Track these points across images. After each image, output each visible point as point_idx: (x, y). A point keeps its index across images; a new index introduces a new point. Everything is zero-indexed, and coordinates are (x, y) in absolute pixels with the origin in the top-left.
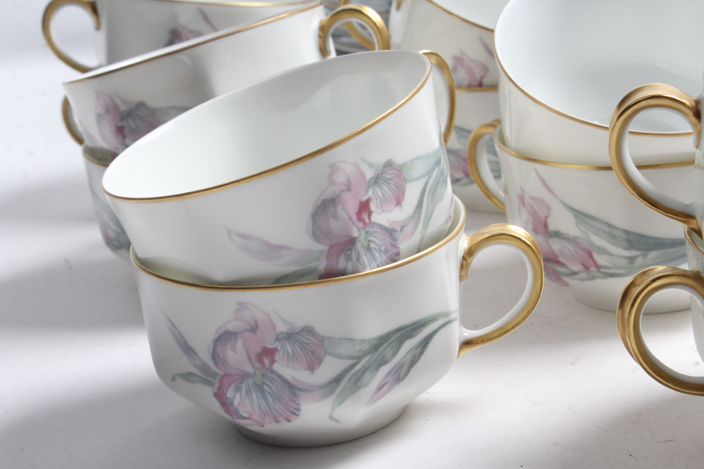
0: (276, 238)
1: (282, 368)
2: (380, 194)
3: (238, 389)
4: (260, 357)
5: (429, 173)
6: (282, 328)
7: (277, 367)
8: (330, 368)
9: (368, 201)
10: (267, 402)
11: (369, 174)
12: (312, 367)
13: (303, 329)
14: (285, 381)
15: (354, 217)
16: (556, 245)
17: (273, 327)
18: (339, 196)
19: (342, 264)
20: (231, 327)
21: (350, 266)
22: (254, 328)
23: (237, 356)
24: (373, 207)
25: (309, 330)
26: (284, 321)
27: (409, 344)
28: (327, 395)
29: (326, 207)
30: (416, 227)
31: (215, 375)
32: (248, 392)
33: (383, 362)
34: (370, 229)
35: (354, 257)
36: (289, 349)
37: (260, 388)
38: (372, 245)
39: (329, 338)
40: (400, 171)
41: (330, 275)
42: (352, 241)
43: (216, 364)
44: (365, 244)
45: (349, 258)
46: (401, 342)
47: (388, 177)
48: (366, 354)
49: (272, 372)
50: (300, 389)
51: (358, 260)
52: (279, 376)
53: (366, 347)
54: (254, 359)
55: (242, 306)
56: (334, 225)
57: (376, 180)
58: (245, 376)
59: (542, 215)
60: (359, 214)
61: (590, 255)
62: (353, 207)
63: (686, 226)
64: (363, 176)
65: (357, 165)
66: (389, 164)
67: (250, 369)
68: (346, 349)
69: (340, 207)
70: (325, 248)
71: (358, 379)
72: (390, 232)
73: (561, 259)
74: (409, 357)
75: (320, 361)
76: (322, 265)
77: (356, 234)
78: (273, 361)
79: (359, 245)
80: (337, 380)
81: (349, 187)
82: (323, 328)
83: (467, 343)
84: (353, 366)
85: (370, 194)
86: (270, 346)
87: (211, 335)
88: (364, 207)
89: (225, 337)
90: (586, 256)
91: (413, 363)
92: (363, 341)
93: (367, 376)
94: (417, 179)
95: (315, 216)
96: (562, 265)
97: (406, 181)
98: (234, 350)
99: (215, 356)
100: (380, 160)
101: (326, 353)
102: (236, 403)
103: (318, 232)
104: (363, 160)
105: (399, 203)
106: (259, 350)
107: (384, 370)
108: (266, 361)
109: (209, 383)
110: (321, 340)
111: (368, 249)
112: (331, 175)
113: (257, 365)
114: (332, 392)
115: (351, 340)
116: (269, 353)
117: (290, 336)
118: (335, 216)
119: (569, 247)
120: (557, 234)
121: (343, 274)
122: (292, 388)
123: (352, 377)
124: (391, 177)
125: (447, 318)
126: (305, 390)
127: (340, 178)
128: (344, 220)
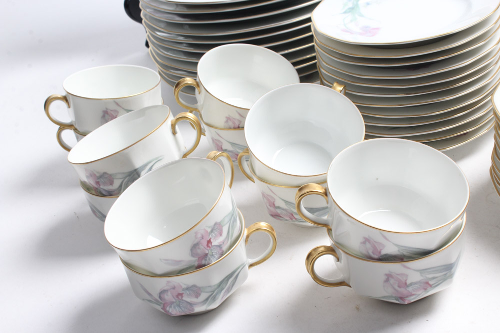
0: (178, 259)
1: (185, 298)
2: (214, 235)
3: (170, 307)
4: (177, 296)
5: (230, 219)
6: (184, 286)
7: (184, 298)
8: (203, 296)
9: (210, 239)
10: (182, 309)
11: (209, 230)
12: (197, 297)
13: (192, 286)
14: (188, 302)
15: (206, 247)
16: (279, 211)
17: (181, 287)
18: (199, 242)
19: (203, 262)
20: (165, 288)
21: (206, 263)
22: (174, 288)
23: (168, 297)
24: (212, 240)
25: (195, 286)
26: (185, 284)
27: (231, 280)
28: (203, 305)
29: (195, 246)
30: (228, 240)
31: (161, 303)
32: (174, 307)
33: (223, 289)
34: (212, 248)
35: (207, 259)
36: (188, 293)
37: (179, 306)
38: (214, 253)
39: (202, 287)
40: (220, 224)
41: (200, 267)
42: (206, 255)
43: (161, 300)
44: (211, 254)
45: (206, 260)
46: (228, 280)
47: (216, 228)
48: (216, 289)
49: (183, 300)
50: (194, 304)
51: (209, 260)
52: (186, 301)
53: (216, 287)
54: (175, 297)
55: (168, 282)
56: (198, 252)
57: (212, 231)
58: (172, 303)
59: (272, 201)
60: (207, 245)
61: (292, 215)
62: (205, 243)
63: (326, 228)
64: (207, 232)
65: (205, 229)
66: (216, 224)
67: (174, 300)
68: (209, 289)
69: (200, 245)
70: (197, 259)
71: (214, 298)
72: (219, 246)
73: (281, 216)
74: (231, 284)
75: (200, 295)
76: (196, 264)
77: (207, 252)
78: (182, 297)
79: (209, 255)
80: (207, 299)
81: (203, 238)
82: (199, 285)
83: (251, 265)
84: (212, 294)
85: (210, 236)
86: (180, 292)
87: (158, 291)
88: (209, 242)
89: (163, 292)
90: (291, 215)
91: (233, 285)
92: (214, 285)
93: (217, 296)
94: (227, 224)
95: (192, 250)
96: (282, 217)
97: (222, 226)
98: (167, 295)
99: (160, 297)
100: (212, 224)
101: (202, 292)
102: (170, 311)
103: (193, 255)
104: (207, 227)
105: (221, 235)
106: (177, 294)
107: (223, 291)
108: (180, 297)
109: (160, 305)
110: (199, 288)
111: (212, 255)
112: (196, 236)
113: (176, 299)
114: (206, 303)
115: (210, 286)
116: (181, 295)
117: (188, 289)
118: (199, 248)
119: (284, 212)
120: (279, 207)
121: (204, 265)
122: (191, 304)
123: (212, 298)
124: (217, 228)
125: (243, 266)
126: (196, 304)
127: (199, 236)
128: (202, 249)
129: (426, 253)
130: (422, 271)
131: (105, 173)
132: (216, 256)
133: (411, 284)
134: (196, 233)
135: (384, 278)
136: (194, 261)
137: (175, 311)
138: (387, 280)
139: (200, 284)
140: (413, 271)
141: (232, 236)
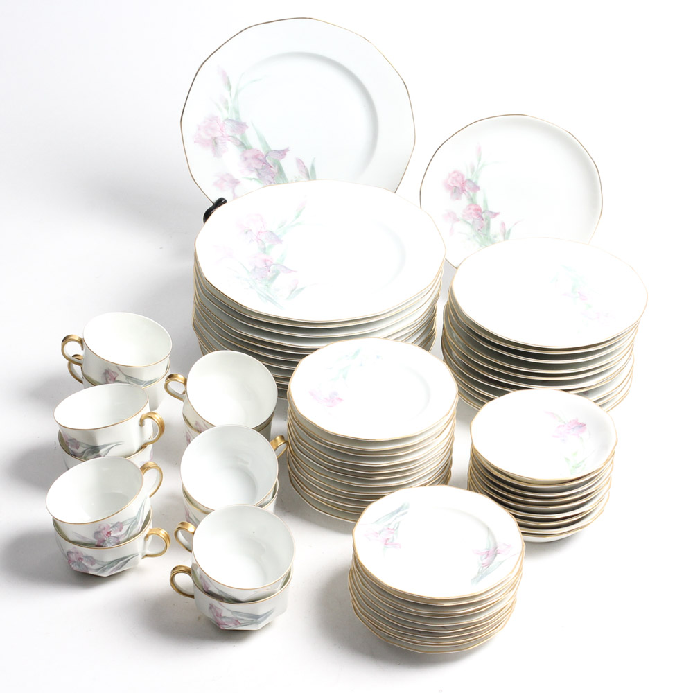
1: (84, 563)
2: (114, 529)
3: (73, 564)
4: (79, 559)
5: (132, 522)
6: (84, 555)
8: (97, 566)
10: (80, 568)
11: (111, 525)
12: (92, 565)
14: (85, 566)
17: (82, 554)
18: (102, 531)
19: (101, 544)
20: (72, 551)
21: (104, 546)
22: (77, 553)
23: (73, 557)
24: (112, 533)
25: (91, 557)
26: (85, 553)
27: (122, 562)
29: (97, 533)
30: (126, 536)
31: (68, 559)
32: (76, 565)
33: (113, 566)
34: (110, 538)
35: (105, 543)
36: (86, 560)
37: (79, 565)
38: (111, 541)
39: (97, 560)
40: (122, 523)
41: (99, 546)
42: (105, 541)
43: (68, 557)
46: (118, 562)
47: (117, 525)
48: (107, 565)
49: (82, 563)
50: (89, 568)
55: (74, 548)
56: (99, 536)
57: (113, 527)
58: (75, 562)
60: (107, 535)
62: (106, 533)
64: (109, 526)
65: (108, 524)
66: (118, 523)
67: (76, 560)
68: (101, 563)
69: (102, 533)
70: (98, 541)
71: (105, 570)
72: (117, 538)
74: (121, 565)
76: (96, 544)
77: (106, 539)
78: (82, 561)
80: (99, 569)
81: (104, 529)
83: (145, 556)
84: (103, 567)
85: (111, 530)
86: (81, 557)
87: (68, 550)
88: (109, 533)
89: (69, 552)
91: (123, 566)
92: (106, 562)
93: (107, 569)
94: (128, 524)
95: (95, 534)
97: (123, 525)
99: (68, 555)
100: (115, 522)
101: (95, 563)
102: (73, 566)
103: (95, 537)
104: (110, 523)
105: (120, 531)
106: (79, 557)
107: (113, 568)
110: (95, 560)
111: (109, 542)
112: (99, 527)
115: (102, 562)
116: (82, 559)
117: (87, 557)
121: (102, 547)
122: (87, 568)
123: (103, 569)
124: (119, 526)
125: (135, 555)
126: (91, 569)
127: (102, 527)
128: (103, 535)
129: (237, 602)
130: (233, 612)
131: (74, 439)
132: (112, 544)
133: (225, 617)
134: (100, 525)
135: (209, 606)
136: (95, 541)
137: (76, 568)
138: (210, 608)
139: (95, 557)
140: (227, 610)
141: (130, 533)
